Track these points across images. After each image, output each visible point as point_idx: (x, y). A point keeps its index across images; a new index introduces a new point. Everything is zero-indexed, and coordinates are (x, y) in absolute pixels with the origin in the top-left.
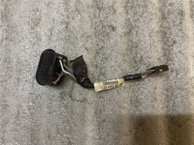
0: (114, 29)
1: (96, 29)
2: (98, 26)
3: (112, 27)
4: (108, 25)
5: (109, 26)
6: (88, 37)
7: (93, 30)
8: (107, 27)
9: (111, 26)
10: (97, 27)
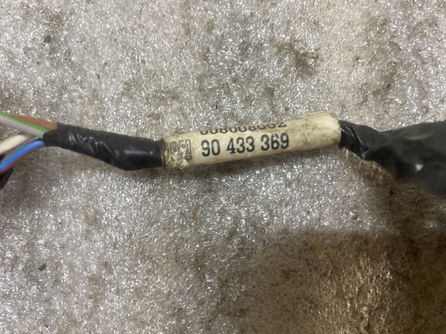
0: (303, 64)
1: (206, 59)
2: (220, 43)
3: (297, 53)
4: (272, 40)
5: (280, 48)
6: (162, 99)
7: (190, 62)
8: (265, 54)
9: (291, 46)
10: (212, 50)
